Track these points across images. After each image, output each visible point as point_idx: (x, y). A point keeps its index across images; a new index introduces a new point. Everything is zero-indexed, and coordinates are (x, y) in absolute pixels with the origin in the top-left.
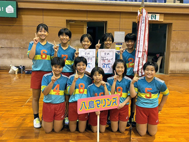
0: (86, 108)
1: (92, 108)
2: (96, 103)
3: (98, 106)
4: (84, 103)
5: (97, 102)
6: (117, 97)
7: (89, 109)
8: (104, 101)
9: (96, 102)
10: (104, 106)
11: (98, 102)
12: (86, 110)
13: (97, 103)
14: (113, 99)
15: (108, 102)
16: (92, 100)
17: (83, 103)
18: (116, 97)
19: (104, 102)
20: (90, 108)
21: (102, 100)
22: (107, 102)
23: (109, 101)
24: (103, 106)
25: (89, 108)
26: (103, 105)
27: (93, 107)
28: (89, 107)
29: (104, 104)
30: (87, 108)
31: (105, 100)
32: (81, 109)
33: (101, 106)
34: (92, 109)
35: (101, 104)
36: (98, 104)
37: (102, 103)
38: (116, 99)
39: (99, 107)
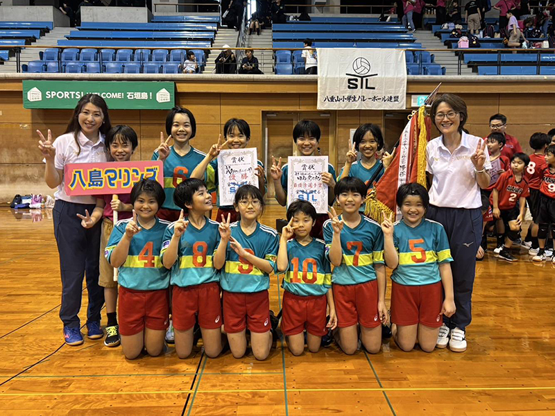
0: (84, 185)
1: (97, 185)
2: (106, 175)
3: (112, 182)
4: (80, 172)
5: (109, 174)
6: (158, 167)
7: (92, 187)
8: (126, 173)
9: (106, 173)
10: (125, 184)
11: (112, 175)
12: (84, 188)
13: (109, 177)
14: (148, 170)
15: (136, 176)
16: (98, 170)
17: (76, 172)
18: (156, 167)
19: (124, 175)
20: (93, 185)
21: (120, 171)
22: (133, 175)
23: (137, 174)
24: (122, 185)
25: (89, 185)
26: (122, 181)
27: (99, 183)
28: (91, 183)
29: (125, 180)
30: (87, 184)
31: (126, 171)
32: (72, 186)
33: (119, 183)
34: (98, 187)
35: (118, 179)
36: (110, 179)
37: (120, 178)
38: (155, 173)
39: (113, 185)
